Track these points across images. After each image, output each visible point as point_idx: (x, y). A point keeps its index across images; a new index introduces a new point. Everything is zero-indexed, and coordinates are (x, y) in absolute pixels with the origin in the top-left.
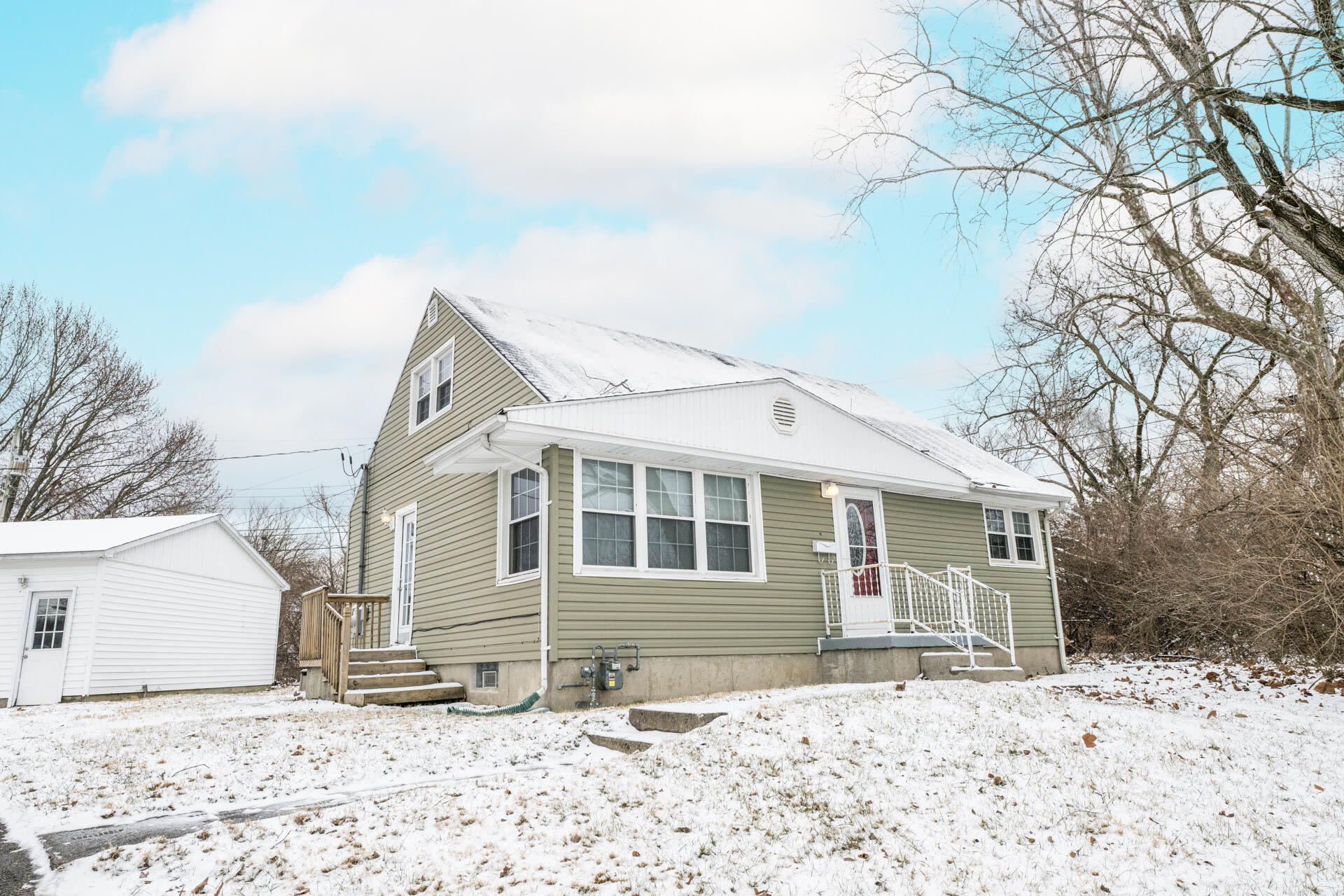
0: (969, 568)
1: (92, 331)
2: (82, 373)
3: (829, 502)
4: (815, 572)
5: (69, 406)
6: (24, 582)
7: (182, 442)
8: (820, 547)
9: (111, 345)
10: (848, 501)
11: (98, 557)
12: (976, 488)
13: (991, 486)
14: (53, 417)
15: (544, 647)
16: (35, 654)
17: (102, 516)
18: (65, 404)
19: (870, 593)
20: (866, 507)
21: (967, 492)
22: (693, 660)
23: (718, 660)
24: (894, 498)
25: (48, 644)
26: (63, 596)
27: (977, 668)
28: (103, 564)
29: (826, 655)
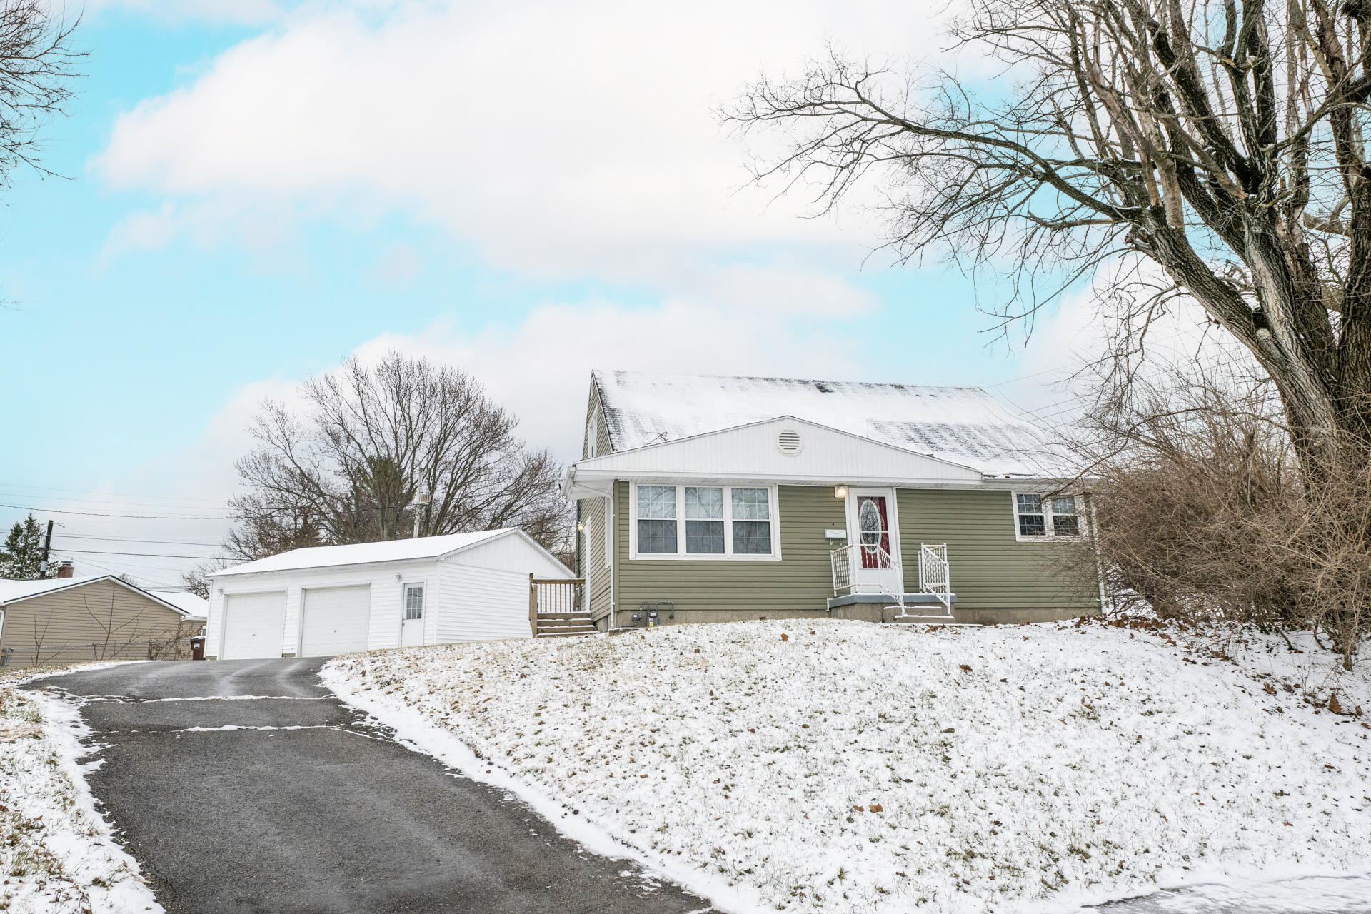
0: (945, 545)
1: (467, 387)
2: (462, 423)
3: (842, 500)
4: (826, 552)
5: (456, 448)
6: (400, 577)
7: (540, 466)
8: (830, 533)
9: (480, 397)
10: (860, 500)
11: (434, 560)
12: (987, 478)
13: (1004, 477)
14: (449, 456)
15: (612, 603)
16: (408, 622)
17: (486, 529)
18: (455, 446)
19: (871, 567)
20: (882, 502)
21: (978, 483)
22: (719, 613)
23: (740, 613)
24: (906, 494)
25: (414, 618)
26: (418, 586)
27: (906, 615)
28: (439, 564)
29: (833, 611)
